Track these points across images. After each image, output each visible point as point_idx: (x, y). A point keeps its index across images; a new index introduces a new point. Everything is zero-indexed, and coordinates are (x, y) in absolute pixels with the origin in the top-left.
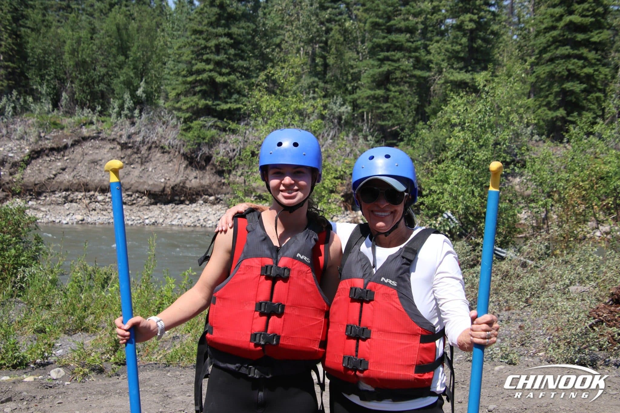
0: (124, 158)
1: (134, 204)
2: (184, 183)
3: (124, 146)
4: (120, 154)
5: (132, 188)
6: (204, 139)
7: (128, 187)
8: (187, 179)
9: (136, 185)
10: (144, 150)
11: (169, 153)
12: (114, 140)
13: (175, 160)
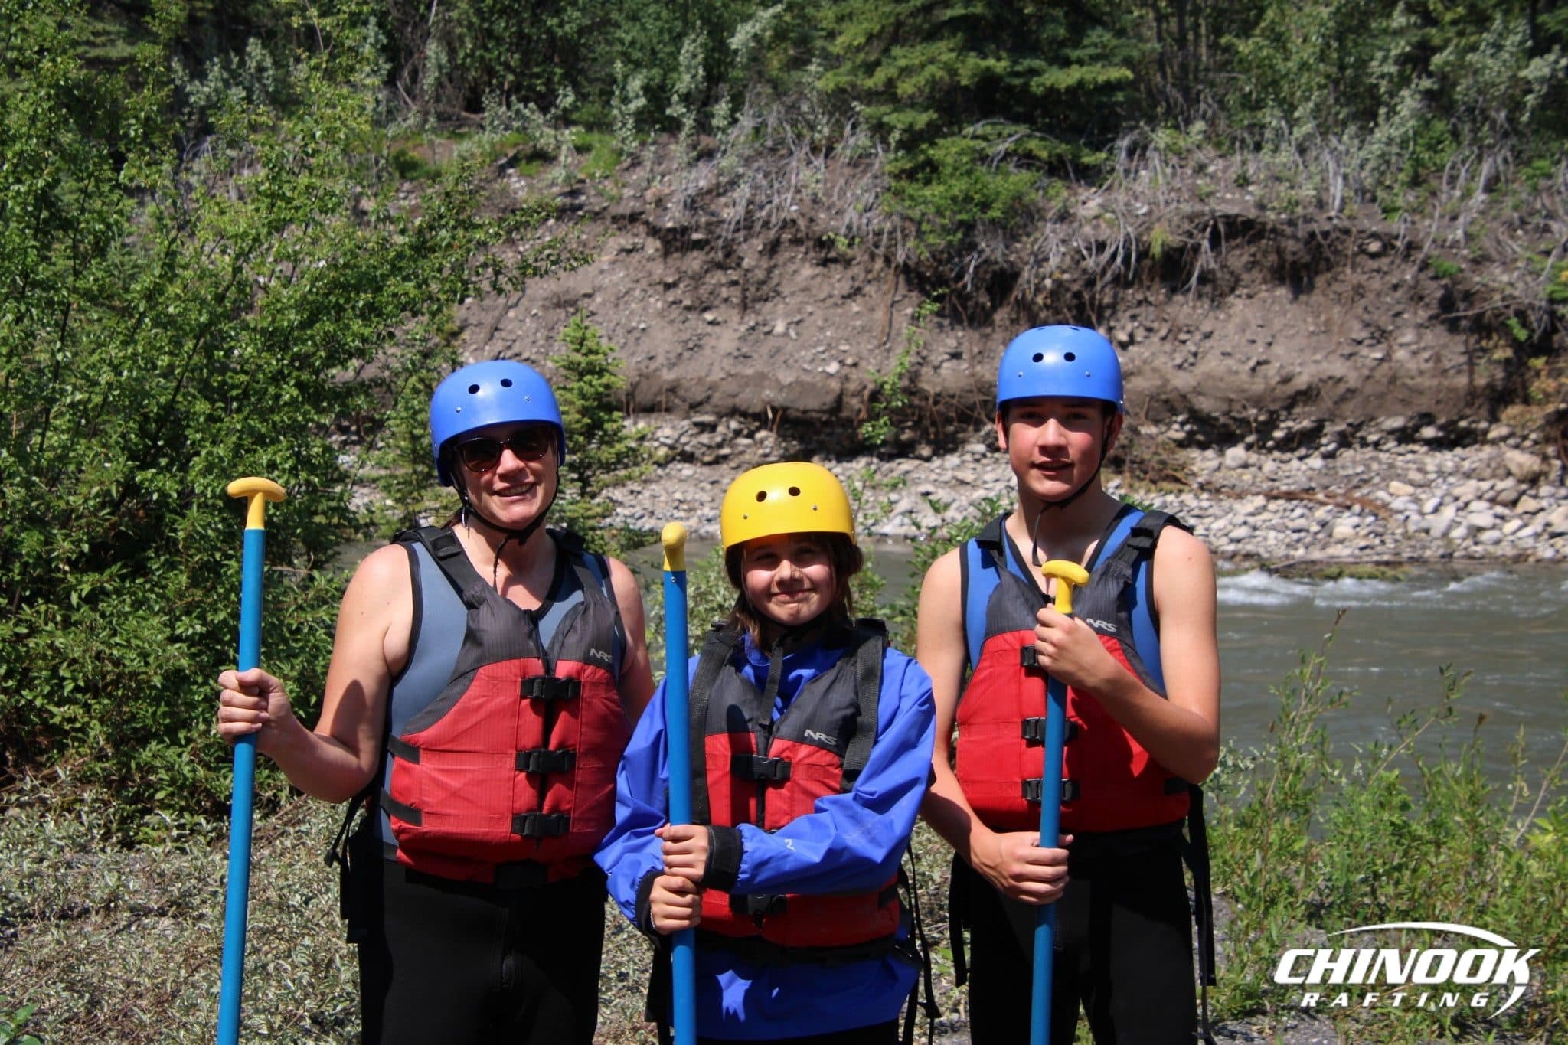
0: (675, 285)
1: (726, 458)
2: (914, 377)
3: (675, 241)
4: (658, 270)
5: (715, 400)
6: (985, 206)
7: (699, 395)
8: (924, 361)
9: (731, 386)
10: (750, 253)
11: (847, 262)
12: (634, 218)
13: (868, 289)
